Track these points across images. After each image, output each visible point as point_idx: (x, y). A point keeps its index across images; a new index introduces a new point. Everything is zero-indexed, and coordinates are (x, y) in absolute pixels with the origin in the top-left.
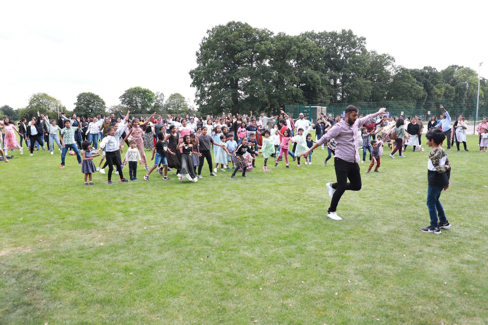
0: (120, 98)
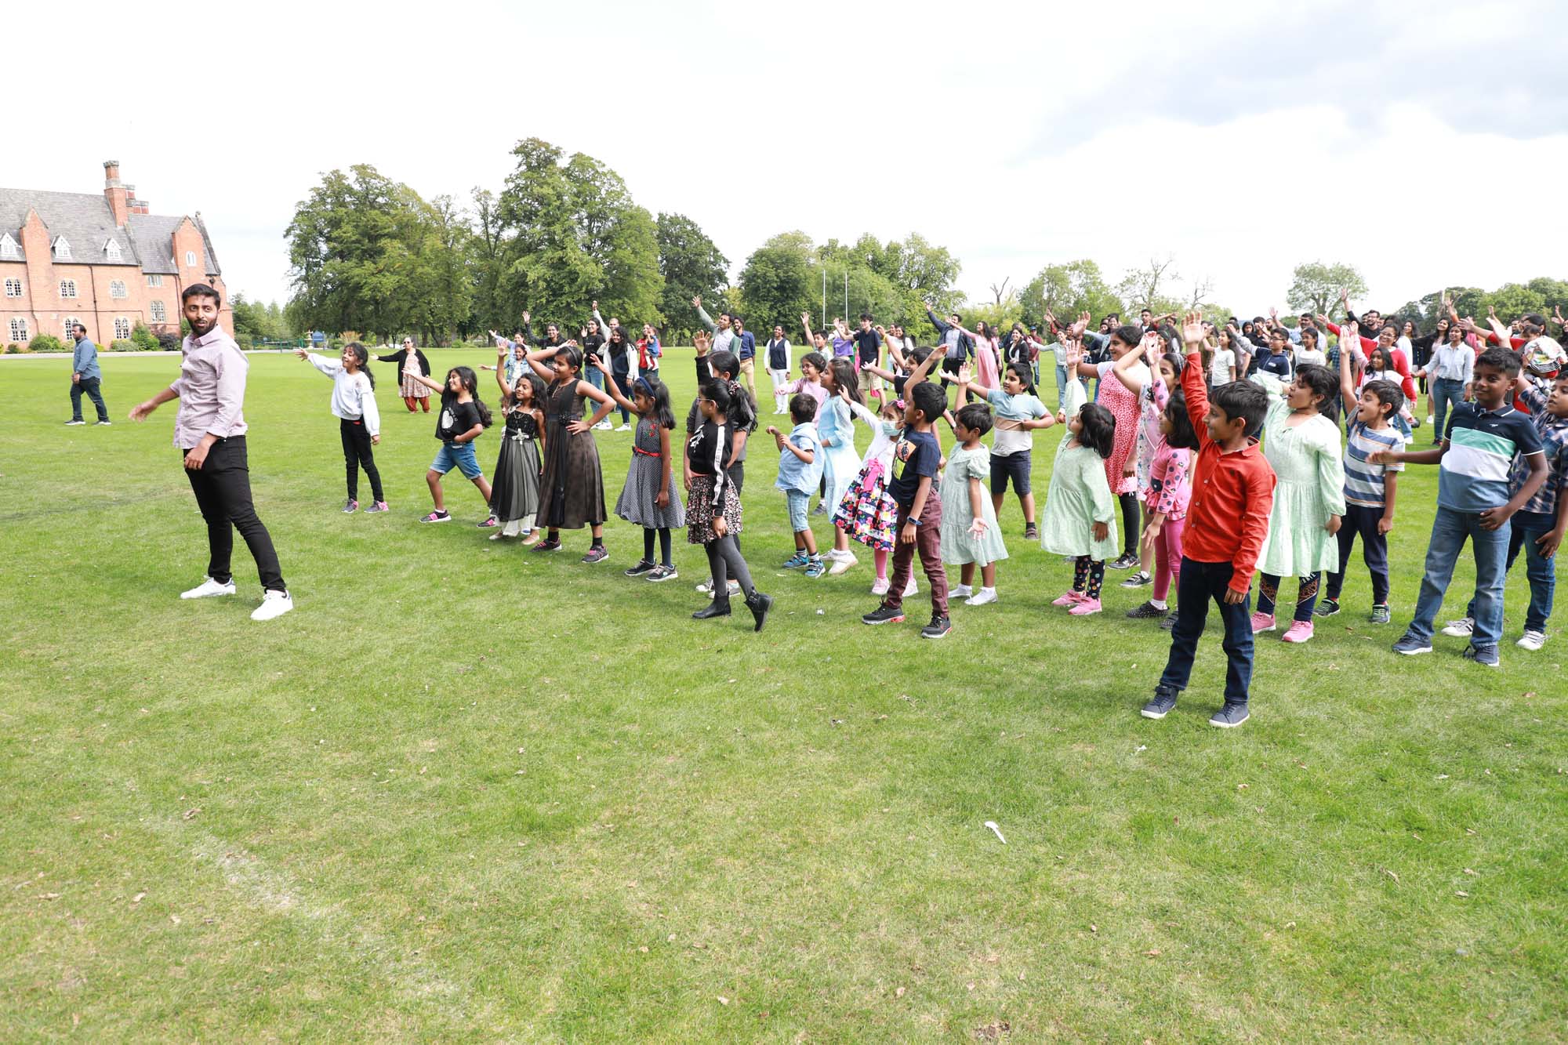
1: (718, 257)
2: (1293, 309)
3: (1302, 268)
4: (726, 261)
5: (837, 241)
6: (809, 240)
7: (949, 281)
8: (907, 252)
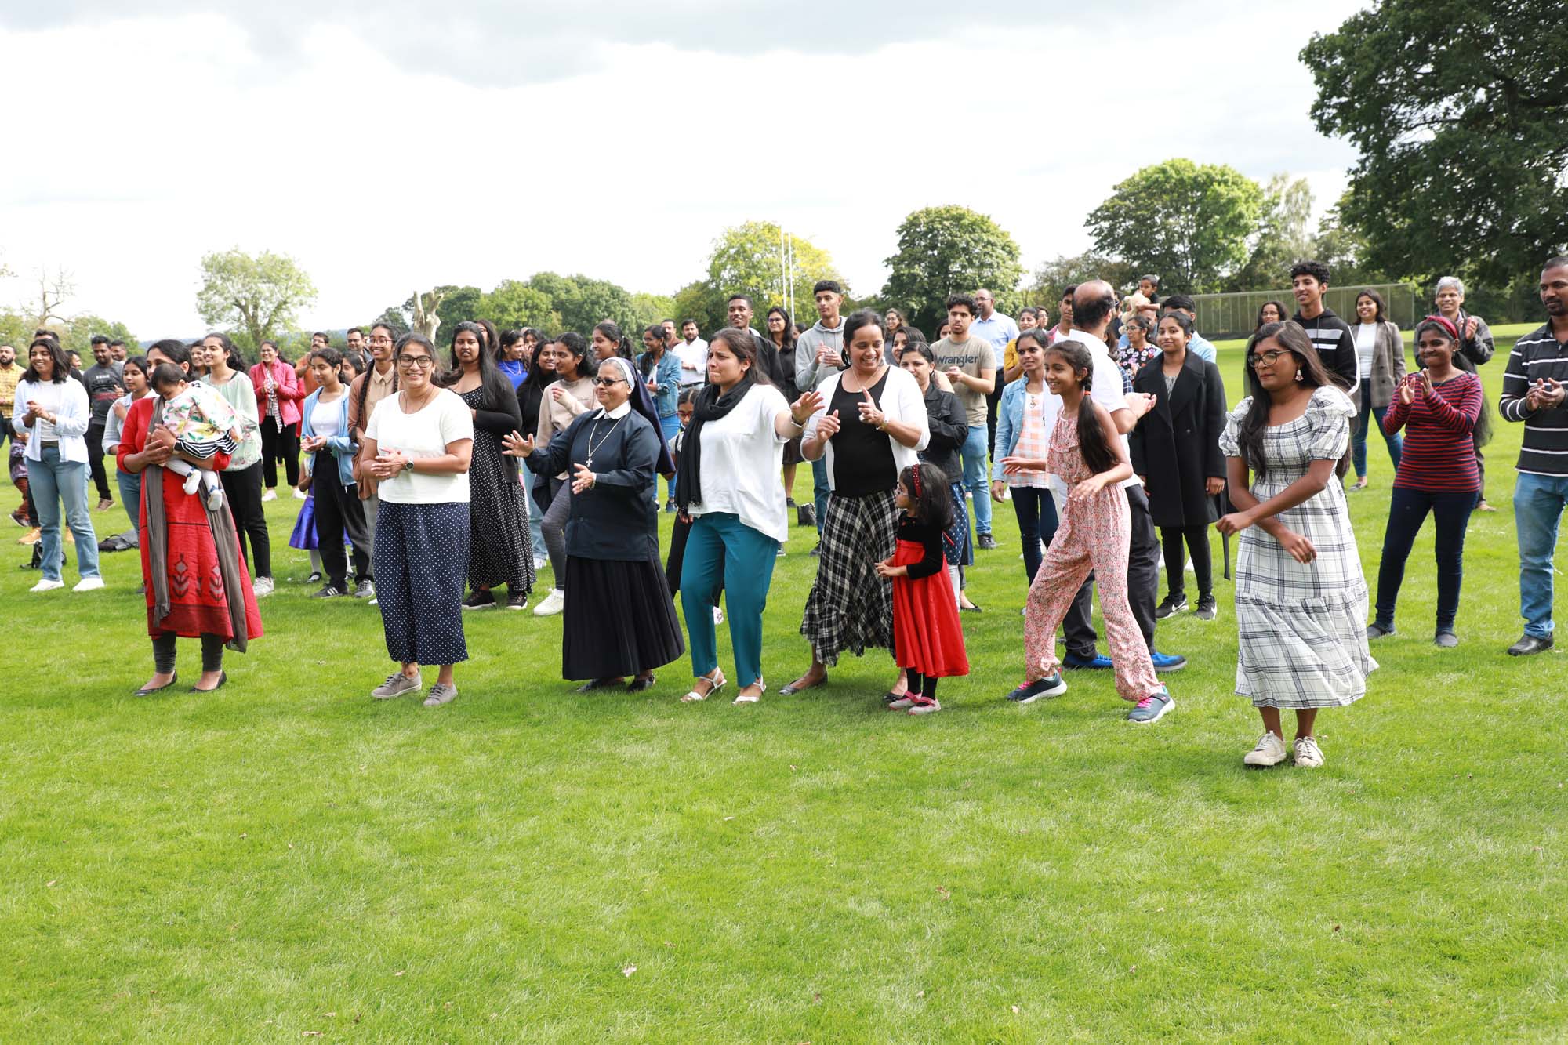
0: (1088, 223)
2: (209, 321)
3: (213, 259)
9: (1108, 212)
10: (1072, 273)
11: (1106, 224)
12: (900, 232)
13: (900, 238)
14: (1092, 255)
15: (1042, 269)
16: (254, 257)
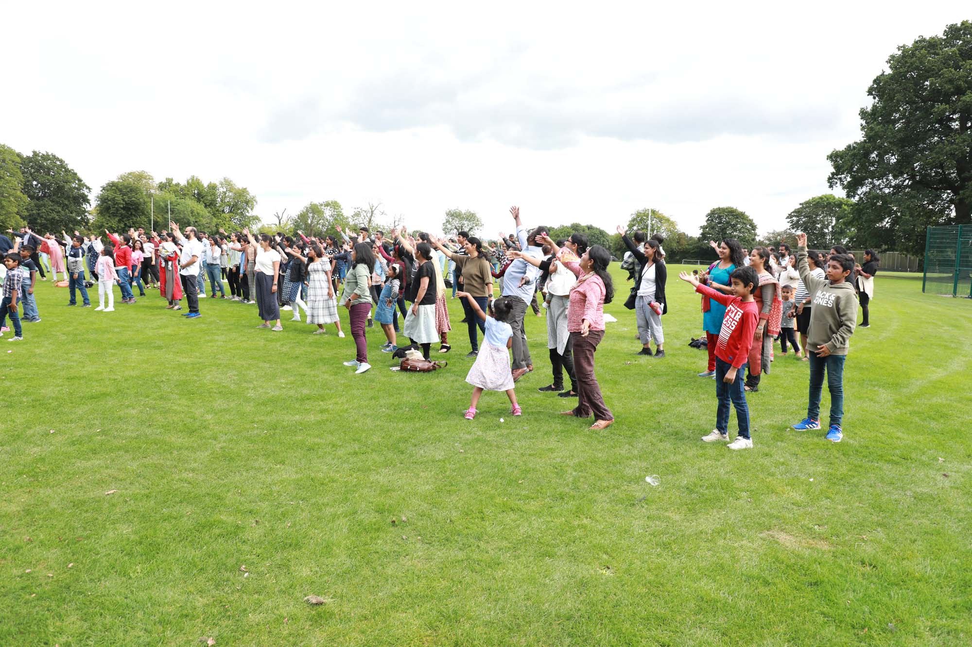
0: (787, 218)
1: (81, 184)
4: (88, 188)
5: (172, 180)
6: (151, 178)
7: (248, 209)
8: (221, 190)
9: (798, 213)
10: (779, 237)
11: (795, 219)
12: (707, 216)
13: (707, 218)
14: (789, 231)
15: (766, 235)
16: (463, 212)
